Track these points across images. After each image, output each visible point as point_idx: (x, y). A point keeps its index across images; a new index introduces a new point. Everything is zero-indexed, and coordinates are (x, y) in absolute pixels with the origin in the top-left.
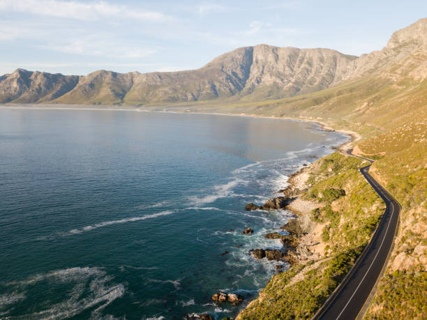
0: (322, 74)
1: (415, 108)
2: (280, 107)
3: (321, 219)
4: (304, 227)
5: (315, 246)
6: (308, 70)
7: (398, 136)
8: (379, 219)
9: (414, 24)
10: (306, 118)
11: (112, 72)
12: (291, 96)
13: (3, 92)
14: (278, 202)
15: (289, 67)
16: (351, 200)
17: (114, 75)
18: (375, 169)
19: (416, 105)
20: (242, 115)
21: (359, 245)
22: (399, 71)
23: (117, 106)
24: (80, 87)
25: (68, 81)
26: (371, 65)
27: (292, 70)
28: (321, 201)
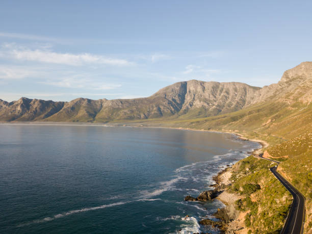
0: (236, 99)
1: (306, 123)
2: (207, 123)
3: (243, 208)
4: (231, 214)
5: (240, 231)
6: (226, 97)
7: (296, 144)
8: (289, 208)
9: (299, 66)
10: (227, 131)
11: (88, 99)
12: (215, 115)
13: (10, 113)
14: (209, 194)
15: (213, 95)
16: (266, 193)
17: (89, 101)
18: (281, 169)
19: (306, 121)
20: (180, 128)
21: (275, 229)
22: (291, 97)
23: (90, 123)
24: (64, 109)
25: (56, 106)
26: (271, 94)
27: (215, 97)
28: (242, 193)
